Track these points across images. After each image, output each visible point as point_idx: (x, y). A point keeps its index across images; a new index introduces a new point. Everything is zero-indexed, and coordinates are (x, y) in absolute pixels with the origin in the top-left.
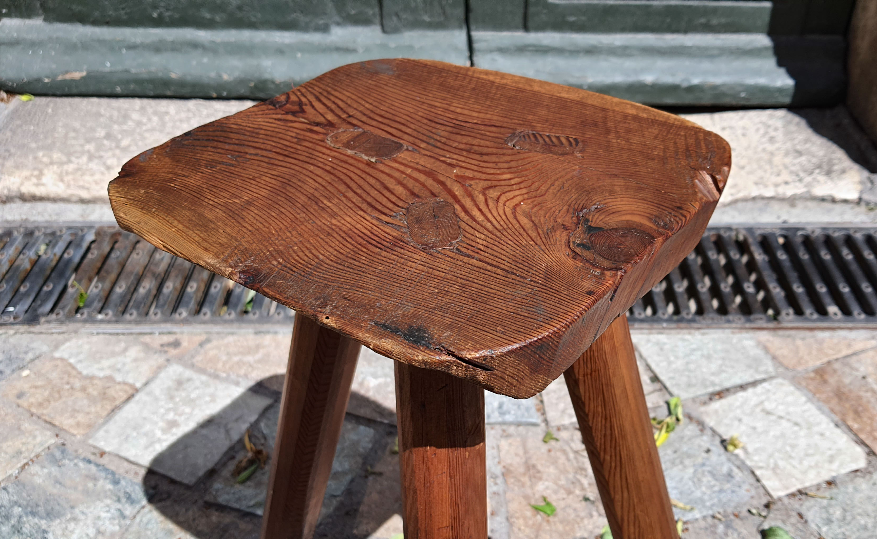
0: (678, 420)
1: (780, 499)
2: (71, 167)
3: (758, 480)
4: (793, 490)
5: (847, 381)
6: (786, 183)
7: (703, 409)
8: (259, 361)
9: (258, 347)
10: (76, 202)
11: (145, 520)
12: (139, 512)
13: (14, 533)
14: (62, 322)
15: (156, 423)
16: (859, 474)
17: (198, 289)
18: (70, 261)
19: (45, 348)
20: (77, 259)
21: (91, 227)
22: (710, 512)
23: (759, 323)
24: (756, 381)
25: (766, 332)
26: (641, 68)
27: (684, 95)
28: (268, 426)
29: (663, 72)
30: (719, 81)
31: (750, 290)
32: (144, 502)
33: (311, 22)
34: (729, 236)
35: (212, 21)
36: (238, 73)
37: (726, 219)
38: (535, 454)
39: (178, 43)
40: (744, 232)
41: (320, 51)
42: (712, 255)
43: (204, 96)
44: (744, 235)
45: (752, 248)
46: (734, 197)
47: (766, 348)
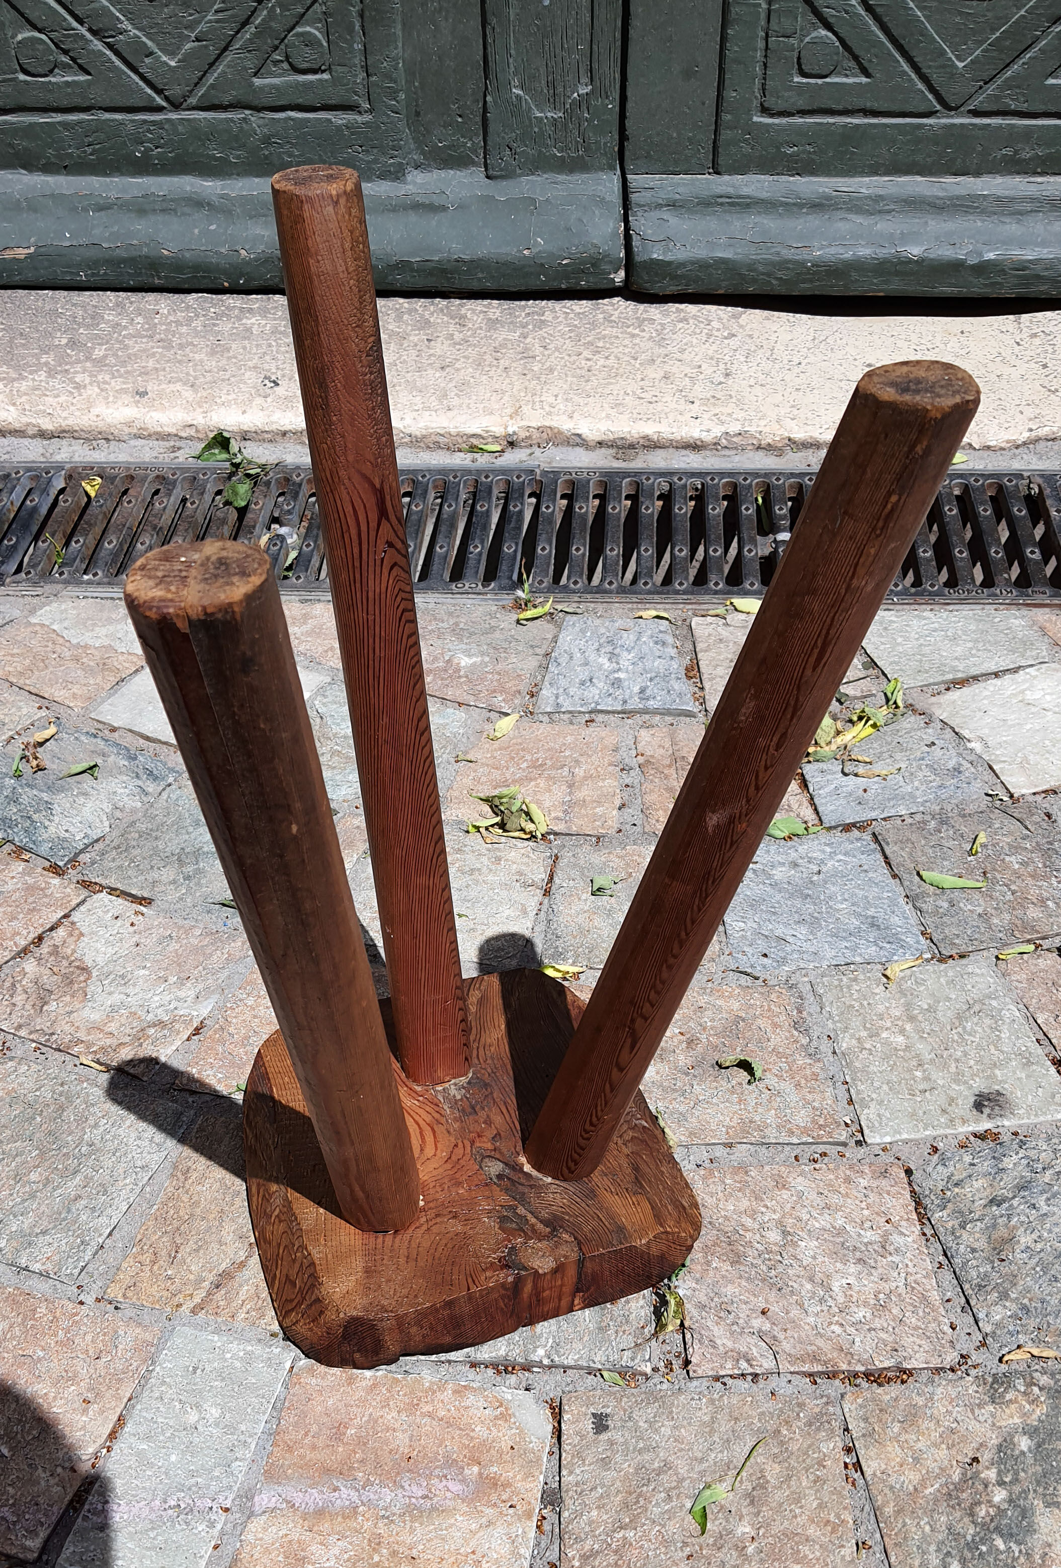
0: (896, 708)
1: (1023, 797)
2: (24, 385)
3: (997, 776)
4: (1045, 787)
7: (933, 699)
10: (33, 437)
12: (164, 789)
13: (9, 803)
14: (35, 584)
18: (35, 509)
19: (16, 613)
20: (44, 511)
21: (59, 468)
22: (921, 809)
23: (1039, 599)
24: (1020, 667)
25: (1047, 610)
26: (902, 233)
27: (971, 279)
28: (324, 704)
29: (937, 238)
30: (1029, 254)
31: (1033, 556)
32: (171, 780)
33: (375, 161)
34: (1017, 486)
35: (224, 161)
36: (262, 247)
37: (1017, 465)
38: (686, 745)
39: (172, 200)
40: (1040, 480)
41: (388, 210)
42: (985, 510)
43: (211, 286)
44: (1039, 486)
45: (1049, 502)
46: (1034, 434)
47: (1042, 629)
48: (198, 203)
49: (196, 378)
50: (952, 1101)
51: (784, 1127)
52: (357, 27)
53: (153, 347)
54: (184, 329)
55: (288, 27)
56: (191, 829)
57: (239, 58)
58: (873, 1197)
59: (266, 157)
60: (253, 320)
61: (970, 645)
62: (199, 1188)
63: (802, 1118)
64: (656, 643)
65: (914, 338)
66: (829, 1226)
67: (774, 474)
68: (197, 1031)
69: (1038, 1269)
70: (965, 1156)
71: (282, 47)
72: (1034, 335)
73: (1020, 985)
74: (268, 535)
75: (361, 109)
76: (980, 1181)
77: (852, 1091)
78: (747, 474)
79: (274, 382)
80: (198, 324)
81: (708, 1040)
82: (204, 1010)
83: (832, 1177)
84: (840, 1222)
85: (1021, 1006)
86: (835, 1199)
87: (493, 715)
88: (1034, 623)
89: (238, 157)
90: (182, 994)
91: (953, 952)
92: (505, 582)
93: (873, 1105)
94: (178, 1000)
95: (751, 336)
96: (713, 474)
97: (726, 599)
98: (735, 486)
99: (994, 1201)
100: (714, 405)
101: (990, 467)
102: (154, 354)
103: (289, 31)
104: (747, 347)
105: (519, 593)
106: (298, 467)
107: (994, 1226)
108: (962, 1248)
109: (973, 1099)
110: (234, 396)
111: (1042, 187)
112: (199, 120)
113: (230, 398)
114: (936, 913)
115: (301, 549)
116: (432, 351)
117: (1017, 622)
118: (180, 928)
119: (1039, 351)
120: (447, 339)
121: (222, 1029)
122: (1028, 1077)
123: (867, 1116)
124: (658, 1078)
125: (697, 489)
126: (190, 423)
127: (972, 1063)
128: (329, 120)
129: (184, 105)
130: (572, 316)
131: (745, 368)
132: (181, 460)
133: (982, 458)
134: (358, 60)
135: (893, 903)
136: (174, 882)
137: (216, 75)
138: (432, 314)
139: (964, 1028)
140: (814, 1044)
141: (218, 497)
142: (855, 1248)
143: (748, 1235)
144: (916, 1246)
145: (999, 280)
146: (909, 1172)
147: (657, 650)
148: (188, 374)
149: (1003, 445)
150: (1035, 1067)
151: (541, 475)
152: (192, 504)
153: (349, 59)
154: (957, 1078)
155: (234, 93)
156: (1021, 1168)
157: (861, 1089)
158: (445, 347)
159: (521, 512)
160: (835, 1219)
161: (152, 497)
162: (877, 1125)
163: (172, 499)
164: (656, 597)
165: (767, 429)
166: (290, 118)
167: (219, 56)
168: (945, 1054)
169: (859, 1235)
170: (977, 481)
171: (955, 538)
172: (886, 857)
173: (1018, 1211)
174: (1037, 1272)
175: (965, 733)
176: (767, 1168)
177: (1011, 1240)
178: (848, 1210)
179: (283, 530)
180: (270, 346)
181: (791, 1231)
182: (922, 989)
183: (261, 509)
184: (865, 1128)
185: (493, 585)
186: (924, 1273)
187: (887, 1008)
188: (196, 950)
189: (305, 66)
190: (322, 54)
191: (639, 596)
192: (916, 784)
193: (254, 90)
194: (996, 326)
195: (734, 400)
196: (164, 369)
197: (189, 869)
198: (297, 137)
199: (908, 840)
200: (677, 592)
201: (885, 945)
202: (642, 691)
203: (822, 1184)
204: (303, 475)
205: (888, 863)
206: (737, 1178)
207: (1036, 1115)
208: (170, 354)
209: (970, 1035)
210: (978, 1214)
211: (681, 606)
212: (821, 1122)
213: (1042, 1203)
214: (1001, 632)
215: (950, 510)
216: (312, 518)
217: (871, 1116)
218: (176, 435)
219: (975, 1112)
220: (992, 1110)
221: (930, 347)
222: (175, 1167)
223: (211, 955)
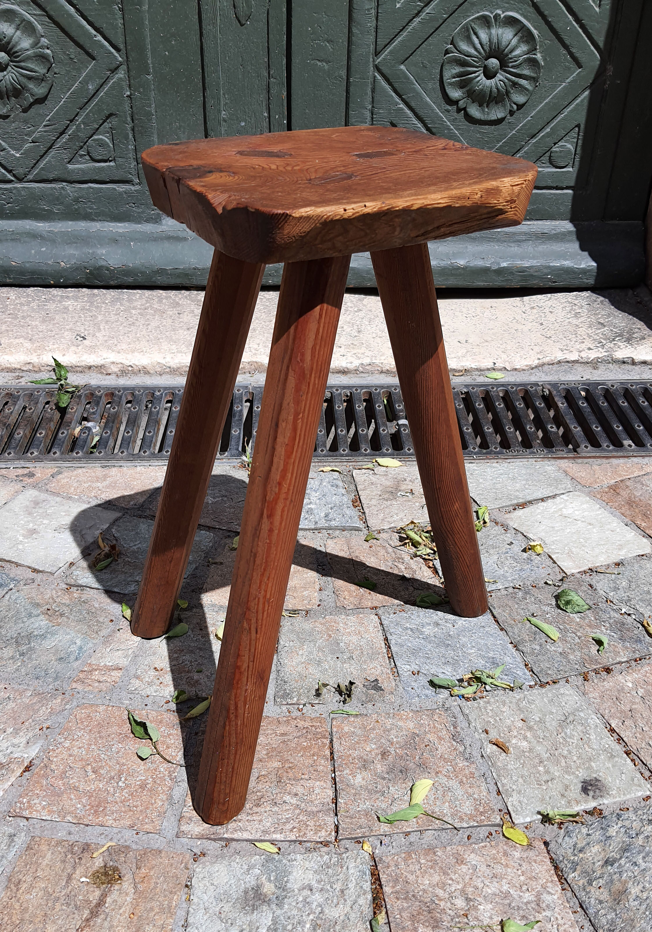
0: (485, 522)
1: (573, 575)
3: (554, 562)
4: (586, 568)
5: (638, 494)
6: (590, 349)
7: (507, 516)
8: (107, 487)
9: (105, 477)
11: (13, 598)
12: (7, 593)
15: (18, 531)
16: (644, 557)
17: (46, 435)
22: (512, 584)
23: (560, 454)
24: (556, 495)
25: (566, 460)
26: (453, 253)
27: (494, 277)
28: (118, 531)
29: (473, 256)
30: (526, 264)
31: (553, 430)
32: (12, 586)
33: (143, 212)
34: (536, 390)
35: (50, 212)
36: (75, 261)
37: (533, 379)
38: (358, 549)
39: (17, 234)
40: (549, 387)
41: (152, 240)
42: (520, 404)
43: (42, 283)
44: (549, 390)
45: (556, 399)
46: (541, 361)
47: (565, 472)
48: (34, 236)
49: (33, 335)
50: (566, 787)
51: (456, 815)
52: (131, 136)
53: (5, 318)
54: (26, 308)
55: (88, 136)
56: (25, 619)
57: (59, 153)
58: (525, 866)
59: (76, 210)
60: (69, 303)
61: (524, 482)
62: (28, 896)
63: (467, 808)
64: (332, 486)
65: (464, 310)
66: (498, 892)
67: (393, 386)
68: (27, 769)
69: (647, 913)
70: (582, 829)
71: (85, 147)
72: (533, 308)
73: (595, 701)
74: (80, 427)
75: (134, 183)
76: (596, 847)
77: (499, 784)
78: (377, 387)
79: (83, 337)
80: (34, 305)
81: (396, 752)
82: (33, 752)
83: (494, 852)
84: (505, 888)
85: (599, 715)
86: (499, 869)
87: (232, 534)
88: (560, 468)
89: (59, 209)
90: (16, 741)
91: (549, 680)
92: (234, 452)
93: (514, 794)
94: (14, 746)
95: (370, 311)
96: (357, 387)
97: (373, 459)
98: (370, 394)
99: (608, 862)
100: (353, 348)
101: (518, 380)
102: (6, 322)
103: (89, 138)
104: (369, 316)
105: (244, 458)
106: (99, 387)
107: (612, 881)
108: (592, 900)
109: (580, 785)
110: (57, 346)
111: (531, 227)
112: (34, 188)
113: (55, 347)
114: (532, 653)
115: (102, 435)
116: (181, 320)
117: (549, 468)
118: (16, 691)
119: (537, 316)
120: (190, 313)
121: (46, 766)
122: (613, 766)
123: (512, 802)
124: (364, 783)
125: (347, 396)
126: (29, 361)
127: (575, 758)
128: (115, 189)
129: (25, 180)
130: (265, 300)
131: (369, 328)
132: (23, 384)
133: (513, 375)
134: (131, 155)
135: (504, 648)
136: (12, 658)
137: (44, 162)
138: (180, 299)
139: (566, 733)
140: (468, 750)
141: (47, 406)
142: (519, 908)
143: (442, 904)
144: (560, 902)
145: (510, 278)
146: (546, 844)
147: (333, 490)
148: (28, 333)
149: (524, 368)
150: (616, 759)
151: (252, 389)
152: (30, 409)
153: (126, 154)
154: (567, 770)
155: (56, 173)
156: (621, 835)
157: (505, 782)
158: (189, 317)
159: (241, 411)
160: (502, 886)
161: (4, 406)
162: (520, 809)
163: (17, 407)
164: (329, 458)
165: (386, 362)
166: (90, 188)
167: (46, 152)
168: (557, 753)
169: (520, 897)
170: (512, 388)
171: (505, 421)
172: (494, 617)
173: (625, 868)
174: (647, 916)
175: (530, 536)
176: (449, 848)
177: (624, 892)
178: (510, 878)
179: (90, 424)
180: (80, 317)
181: (472, 897)
182: (533, 706)
183: (75, 412)
184: (512, 812)
185: (226, 453)
186: (570, 923)
187: (513, 722)
188: (27, 707)
189: (100, 158)
190: (110, 152)
191: (319, 458)
192: (506, 568)
193: (69, 172)
194: (510, 303)
195: (365, 345)
196: (12, 331)
197: (24, 648)
198: (94, 199)
199: (507, 605)
200: (342, 455)
201: (504, 677)
202: (327, 516)
203: (488, 858)
204: (102, 392)
205: (497, 621)
206: (428, 858)
207: (624, 794)
208: (16, 322)
209: (570, 738)
210: (599, 872)
211: (345, 463)
212: (481, 810)
213: (641, 861)
214: (541, 474)
215: (499, 405)
216: (108, 416)
217: (515, 803)
218: (20, 369)
219: (584, 795)
220: (595, 792)
221: (474, 315)
222: (9, 880)
223: (38, 710)
